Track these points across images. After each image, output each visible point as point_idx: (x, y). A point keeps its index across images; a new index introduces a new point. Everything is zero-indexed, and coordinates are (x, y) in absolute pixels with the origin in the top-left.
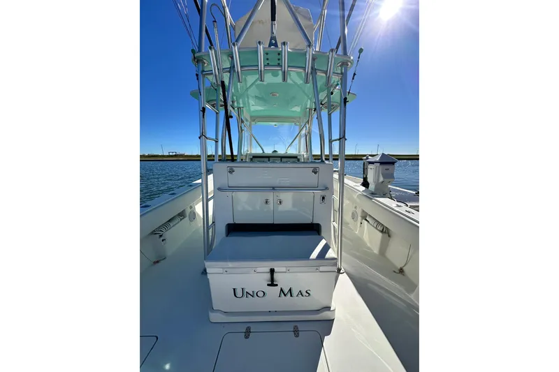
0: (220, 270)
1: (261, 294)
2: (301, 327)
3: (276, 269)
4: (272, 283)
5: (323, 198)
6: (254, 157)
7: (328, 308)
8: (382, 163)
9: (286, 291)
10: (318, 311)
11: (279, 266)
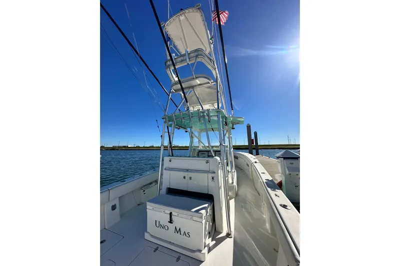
0: (151, 208)
1: (167, 228)
2: (182, 257)
3: (173, 213)
4: (171, 222)
5: (213, 178)
6: (199, 151)
7: (200, 251)
8: (285, 158)
9: (178, 230)
10: (194, 251)
11: (175, 212)
